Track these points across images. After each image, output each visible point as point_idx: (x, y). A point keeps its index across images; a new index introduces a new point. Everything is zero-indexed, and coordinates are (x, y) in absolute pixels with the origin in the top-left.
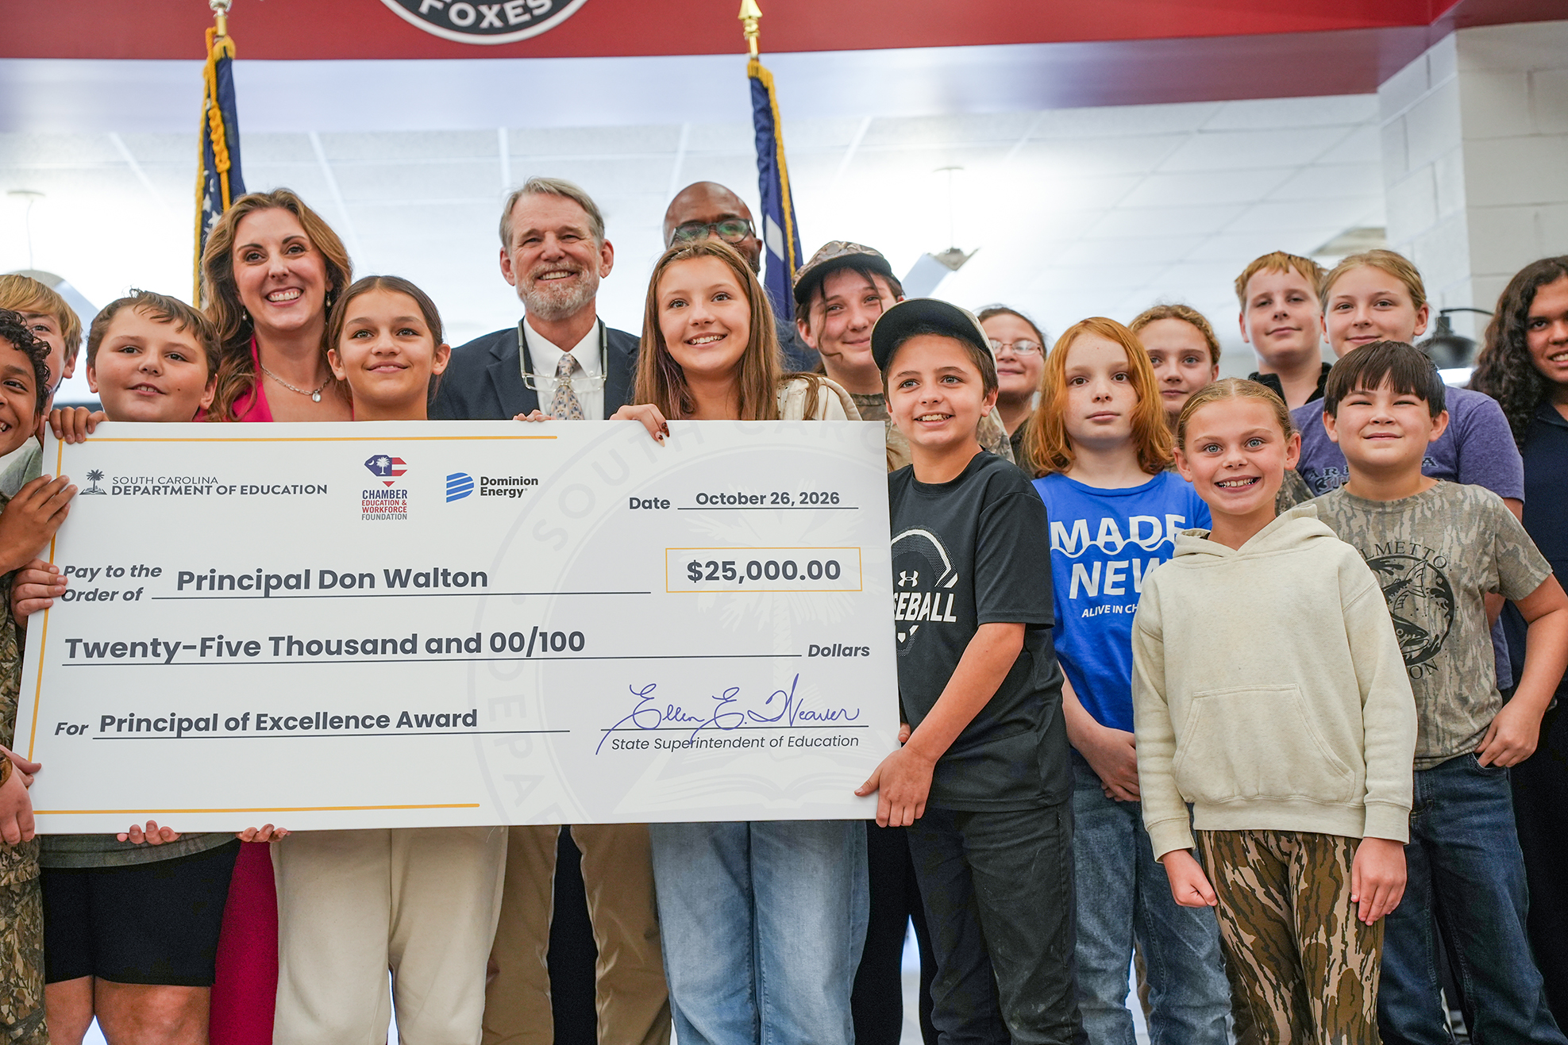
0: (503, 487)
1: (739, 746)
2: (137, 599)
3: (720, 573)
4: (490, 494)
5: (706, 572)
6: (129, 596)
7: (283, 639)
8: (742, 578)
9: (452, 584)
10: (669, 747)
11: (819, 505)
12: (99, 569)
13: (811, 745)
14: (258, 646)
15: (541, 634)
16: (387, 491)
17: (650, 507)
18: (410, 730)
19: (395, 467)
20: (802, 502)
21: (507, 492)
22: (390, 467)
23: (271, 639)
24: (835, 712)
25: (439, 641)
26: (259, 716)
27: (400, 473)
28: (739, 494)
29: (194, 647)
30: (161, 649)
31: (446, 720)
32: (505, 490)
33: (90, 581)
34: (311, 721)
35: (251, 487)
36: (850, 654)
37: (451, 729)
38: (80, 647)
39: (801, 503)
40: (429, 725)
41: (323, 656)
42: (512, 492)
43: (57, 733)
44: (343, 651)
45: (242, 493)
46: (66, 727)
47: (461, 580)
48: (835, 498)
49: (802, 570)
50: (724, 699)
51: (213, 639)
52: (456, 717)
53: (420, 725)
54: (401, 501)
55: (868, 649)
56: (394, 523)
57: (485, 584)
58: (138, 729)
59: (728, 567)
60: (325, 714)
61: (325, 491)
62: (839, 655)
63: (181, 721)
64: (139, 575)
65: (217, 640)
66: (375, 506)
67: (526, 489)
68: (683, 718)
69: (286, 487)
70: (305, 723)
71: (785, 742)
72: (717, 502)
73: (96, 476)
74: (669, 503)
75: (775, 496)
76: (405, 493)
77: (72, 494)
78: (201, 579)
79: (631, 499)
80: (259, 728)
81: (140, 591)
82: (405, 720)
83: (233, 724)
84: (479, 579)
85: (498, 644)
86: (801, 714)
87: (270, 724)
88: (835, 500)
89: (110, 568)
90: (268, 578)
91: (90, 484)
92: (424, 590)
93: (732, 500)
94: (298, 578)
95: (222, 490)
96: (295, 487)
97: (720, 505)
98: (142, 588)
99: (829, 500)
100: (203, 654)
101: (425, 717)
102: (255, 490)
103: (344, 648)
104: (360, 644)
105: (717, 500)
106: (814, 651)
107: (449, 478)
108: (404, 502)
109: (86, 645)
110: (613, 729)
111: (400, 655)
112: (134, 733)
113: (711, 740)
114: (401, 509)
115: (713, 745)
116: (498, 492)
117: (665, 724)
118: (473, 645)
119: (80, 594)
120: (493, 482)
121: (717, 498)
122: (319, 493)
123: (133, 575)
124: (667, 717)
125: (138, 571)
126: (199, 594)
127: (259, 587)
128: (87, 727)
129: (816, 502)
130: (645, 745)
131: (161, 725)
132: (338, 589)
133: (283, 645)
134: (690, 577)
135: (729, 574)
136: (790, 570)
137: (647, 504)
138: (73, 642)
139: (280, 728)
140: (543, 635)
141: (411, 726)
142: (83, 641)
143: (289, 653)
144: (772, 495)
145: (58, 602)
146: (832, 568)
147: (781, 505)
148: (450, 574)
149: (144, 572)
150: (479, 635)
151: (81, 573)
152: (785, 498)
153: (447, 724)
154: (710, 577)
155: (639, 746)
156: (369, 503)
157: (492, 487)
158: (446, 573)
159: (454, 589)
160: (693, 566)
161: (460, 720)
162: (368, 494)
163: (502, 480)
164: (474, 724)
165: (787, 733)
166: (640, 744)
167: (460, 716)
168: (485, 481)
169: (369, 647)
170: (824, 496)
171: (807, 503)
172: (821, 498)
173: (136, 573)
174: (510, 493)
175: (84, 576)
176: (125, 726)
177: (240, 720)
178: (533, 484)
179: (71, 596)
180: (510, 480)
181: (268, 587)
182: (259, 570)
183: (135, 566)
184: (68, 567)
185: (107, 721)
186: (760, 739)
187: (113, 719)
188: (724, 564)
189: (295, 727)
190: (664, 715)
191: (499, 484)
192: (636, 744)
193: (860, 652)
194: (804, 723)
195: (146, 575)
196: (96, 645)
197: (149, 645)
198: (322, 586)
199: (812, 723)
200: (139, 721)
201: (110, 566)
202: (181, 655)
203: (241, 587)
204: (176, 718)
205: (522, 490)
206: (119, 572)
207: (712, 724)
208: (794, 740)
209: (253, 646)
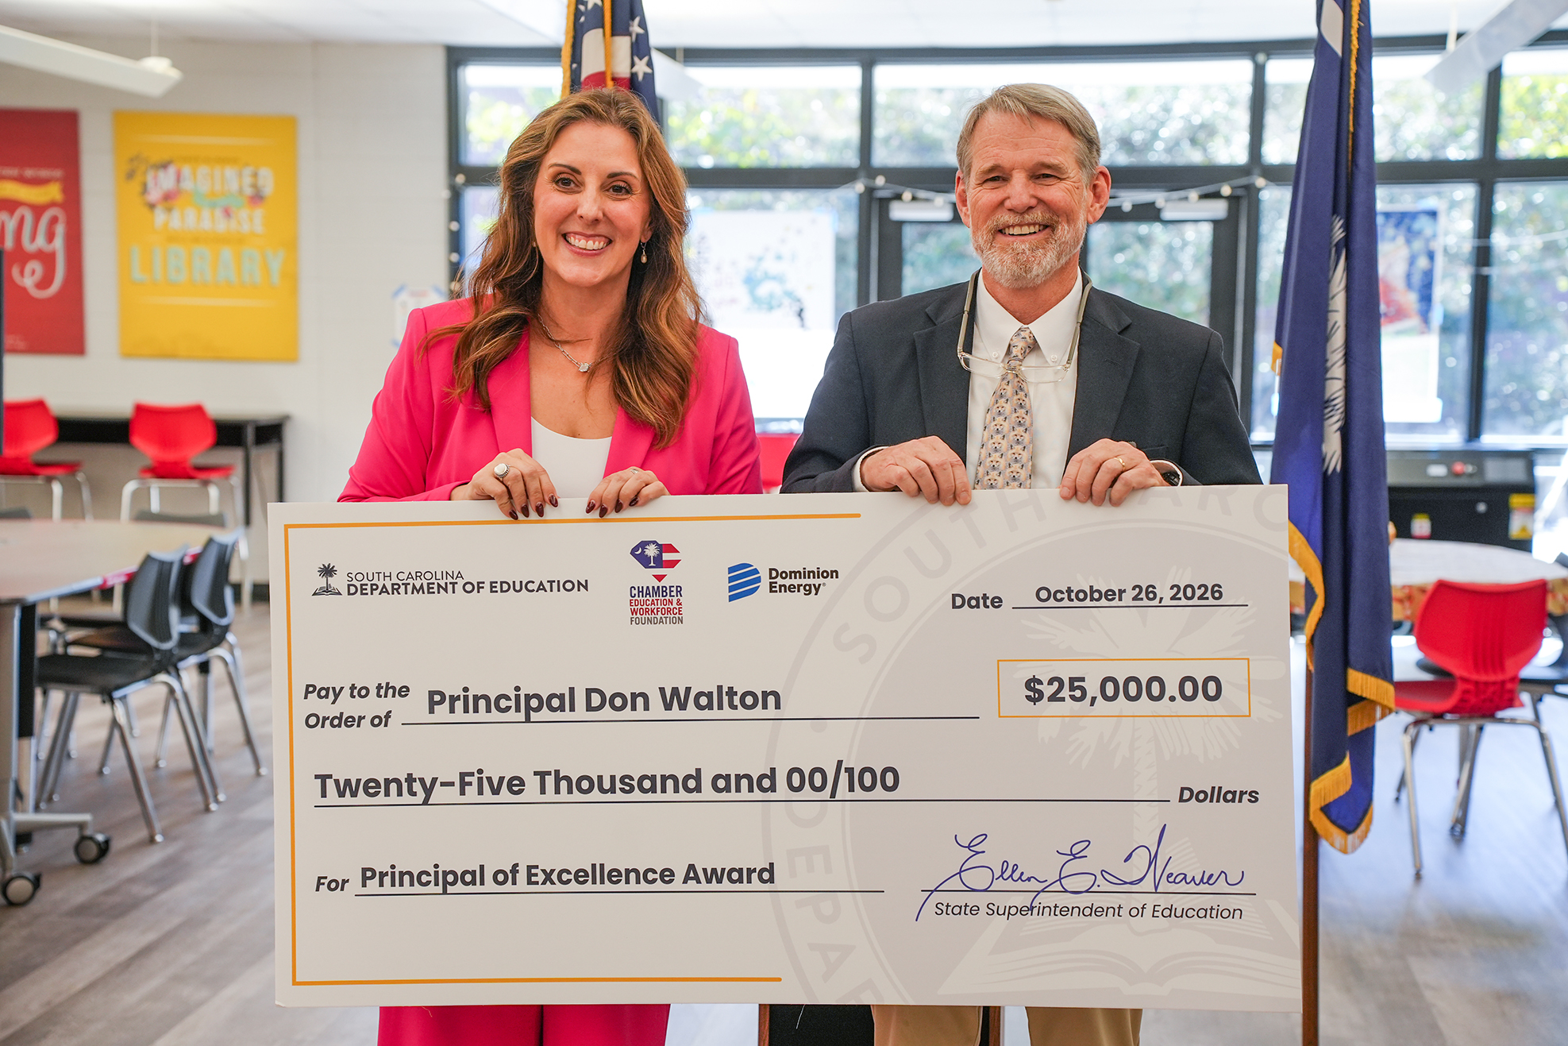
0: (796, 582)
1: (1091, 915)
2: (386, 725)
3: (1065, 693)
4: (780, 591)
5: (1048, 690)
6: (376, 721)
7: (549, 773)
8: (1094, 699)
9: (739, 706)
10: (1004, 914)
11: (1195, 601)
12: (342, 688)
13: (1182, 916)
14: (522, 783)
15: (847, 770)
16: (658, 587)
17: (977, 606)
18: (699, 887)
19: (666, 556)
20: (1173, 598)
21: (802, 588)
22: (660, 556)
23: (536, 773)
24: (1212, 875)
25: (727, 778)
26: (529, 868)
27: (672, 564)
28: (1091, 587)
29: (452, 784)
30: (417, 786)
31: (739, 875)
32: (799, 586)
33: (334, 703)
34: (587, 875)
36: (1233, 800)
37: (745, 886)
38: (330, 783)
39: (1171, 599)
40: (719, 881)
41: (596, 795)
42: (807, 588)
43: (318, 890)
44: (617, 790)
45: (491, 591)
46: (326, 881)
47: (749, 700)
48: (1217, 591)
49: (1172, 689)
50: (1074, 855)
51: (472, 774)
52: (750, 871)
53: (709, 881)
54: (675, 600)
55: (1257, 793)
56: (667, 628)
57: (778, 706)
58: (401, 884)
59: (1076, 684)
60: (602, 866)
62: (1218, 801)
63: (445, 874)
64: (386, 696)
65: (477, 775)
66: (645, 606)
67: (824, 584)
68: (1020, 878)
69: (541, 583)
70: (580, 876)
71: (1148, 911)
72: (1062, 599)
74: (1001, 601)
75: (1137, 589)
76: (679, 590)
78: (453, 699)
79: (954, 596)
80: (530, 882)
82: (692, 875)
83: (501, 877)
84: (771, 699)
85: (796, 782)
86: (1168, 877)
87: (541, 877)
88: (1217, 595)
89: (353, 687)
90: (528, 698)
91: (322, 582)
92: (706, 714)
93: (1081, 596)
94: (561, 697)
95: (469, 587)
96: (551, 582)
97: (1066, 603)
98: (390, 712)
99: (1208, 594)
100: (463, 793)
101: (714, 870)
103: (618, 785)
104: (636, 780)
105: (1062, 596)
106: (1187, 794)
107: (731, 570)
108: (678, 600)
109: (337, 782)
110: (935, 890)
111: (683, 795)
113: (1056, 907)
115: (1058, 912)
116: (791, 589)
117: (999, 884)
118: (766, 783)
119: (325, 719)
120: (784, 575)
121: (1062, 593)
122: (579, 590)
123: (379, 696)
124: (1002, 876)
125: (385, 690)
126: (453, 718)
127: (518, 710)
128: (348, 881)
129: (1192, 598)
130: (975, 910)
131: (424, 878)
132: (607, 712)
133: (550, 781)
134: (1028, 697)
135: (1078, 693)
136: (1155, 687)
137: (974, 603)
138: (323, 778)
139: (553, 883)
140: (850, 771)
141: (699, 882)
142: (334, 778)
143: (557, 791)
144: (1134, 589)
146: (1212, 687)
147: (1146, 602)
148: (736, 694)
149: (391, 691)
150: (773, 770)
151: (323, 693)
152: (1150, 592)
153: (740, 880)
154: (1052, 698)
155: (968, 912)
156: (637, 603)
157: (785, 581)
158: (731, 692)
159: (741, 712)
160: (1032, 683)
161: (755, 876)
162: (636, 592)
163: (795, 573)
164: (771, 880)
165: (1150, 900)
166: (968, 909)
167: (754, 870)
169: (647, 784)
170: (1203, 589)
171: (1180, 599)
172: (1199, 593)
173: (382, 692)
174: (805, 589)
175: (327, 696)
176: (387, 880)
177: (508, 872)
178: (832, 577)
179: (315, 721)
180: (805, 572)
181: (528, 708)
182: (517, 689)
183: (380, 684)
184: (308, 686)
185: (367, 874)
186: (1116, 907)
187: (372, 870)
188: (1072, 680)
189: (569, 881)
190: (998, 873)
191: (791, 578)
192: (963, 908)
193: (1246, 797)
194: (1173, 888)
195: (394, 696)
196: (348, 782)
197: (403, 781)
198: (589, 708)
199: (1183, 887)
200: (402, 874)
201: (353, 685)
202: (439, 795)
203: (499, 709)
204: (440, 870)
205: (819, 585)
206: (361, 692)
207: (1057, 887)
208: (1160, 909)
209: (516, 782)
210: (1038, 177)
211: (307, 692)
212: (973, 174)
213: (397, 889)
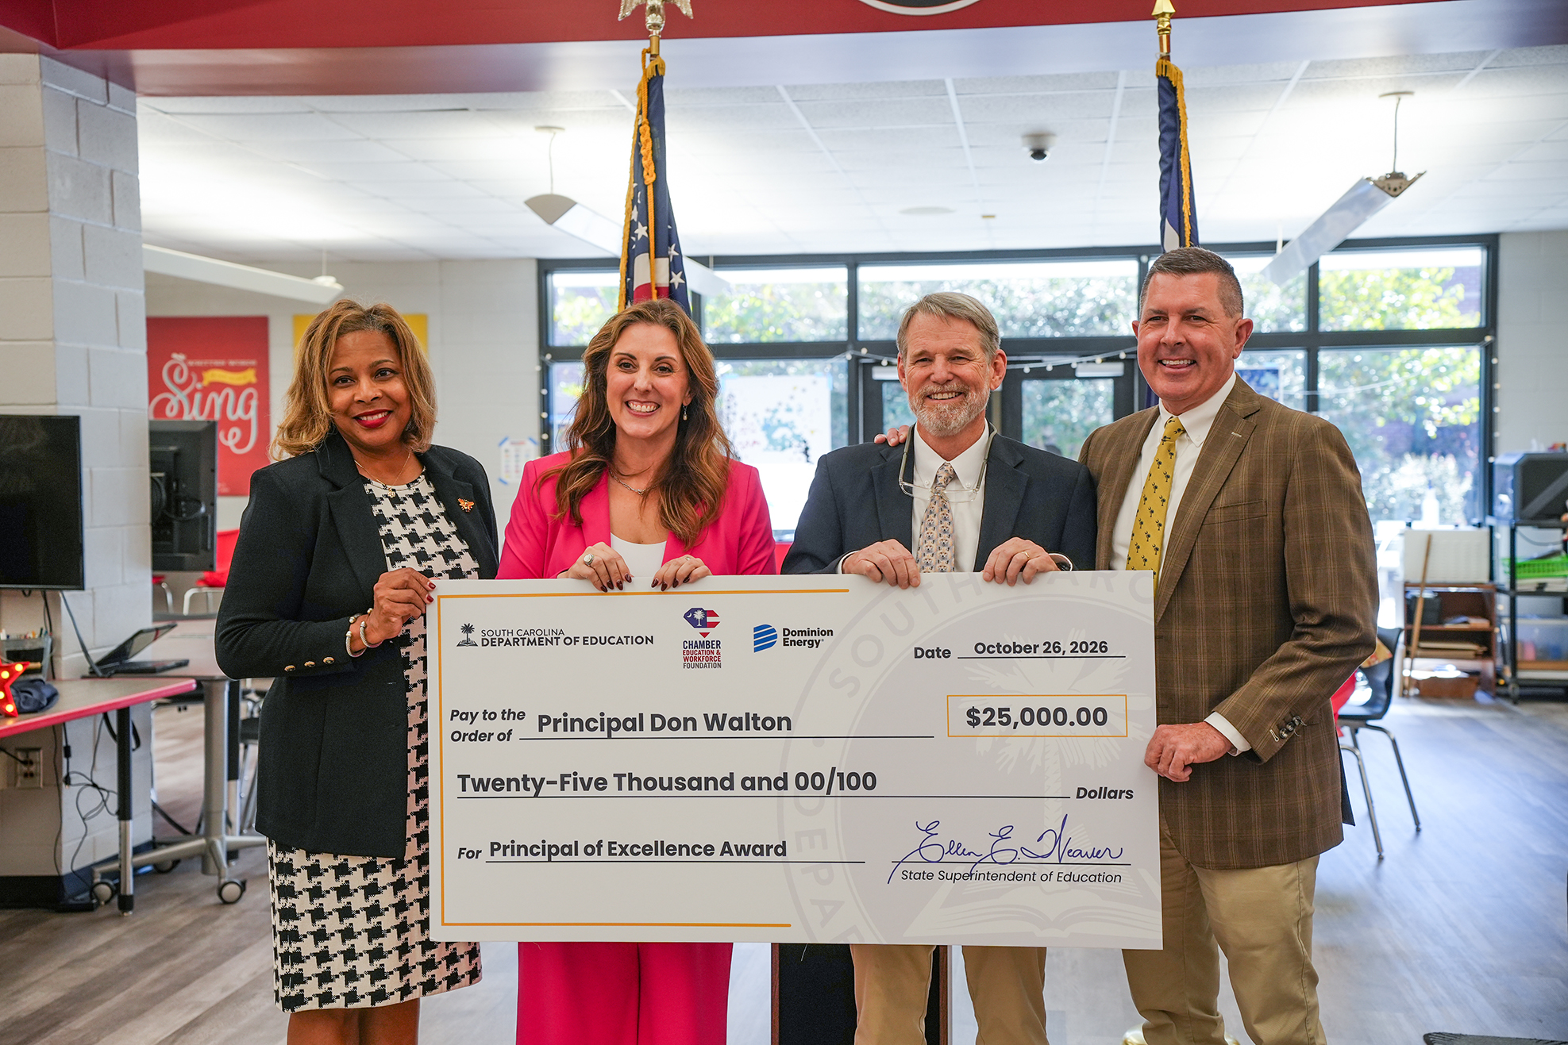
0: (802, 638)
1: (1013, 879)
2: (508, 740)
3: (996, 719)
4: (791, 645)
5: (983, 717)
6: (502, 737)
7: (625, 775)
8: (1016, 724)
9: (761, 728)
10: (951, 878)
11: (1088, 654)
12: (477, 713)
13: (1078, 880)
14: (605, 782)
15: (838, 774)
17: (933, 656)
18: (732, 859)
19: (710, 619)
21: (806, 643)
22: (705, 619)
23: (615, 775)
24: (1100, 851)
25: (752, 780)
26: (610, 843)
27: (714, 625)
28: (1014, 643)
29: (555, 783)
30: (530, 784)
31: (761, 850)
32: (805, 641)
33: (471, 723)
34: (651, 849)
35: (591, 638)
36: (1115, 797)
37: (765, 858)
38: (468, 781)
39: (1071, 652)
40: (747, 854)
41: (658, 791)
42: (811, 642)
43: (459, 857)
44: (673, 787)
45: (584, 644)
46: (465, 852)
47: (769, 724)
48: (1103, 647)
49: (1072, 717)
50: (1000, 836)
51: (570, 776)
52: (769, 847)
53: (739, 854)
54: (715, 650)
55: (1132, 792)
56: (711, 670)
57: (789, 728)
58: (519, 854)
59: (1003, 713)
60: (662, 842)
61: (652, 642)
62: (1104, 797)
63: (550, 847)
64: (508, 719)
65: (573, 776)
66: (694, 655)
67: (823, 640)
68: (963, 853)
69: (620, 638)
70: (647, 850)
71: (1054, 877)
72: (993, 652)
74: (950, 653)
75: (1047, 645)
76: (718, 644)
78: (556, 721)
79: (916, 649)
80: (610, 854)
81: (510, 733)
82: (727, 849)
83: (591, 850)
84: (784, 723)
85: (802, 783)
86: (1069, 852)
87: (619, 850)
88: (1103, 649)
89: (485, 712)
90: (610, 721)
91: (464, 637)
92: (738, 733)
93: (1007, 649)
94: (634, 720)
95: (568, 641)
96: (627, 637)
97: (996, 654)
98: (511, 730)
99: (1098, 649)
100: (563, 789)
101: (743, 846)
102: (594, 641)
103: (674, 784)
104: (687, 781)
105: (994, 649)
106: (1082, 793)
107: (756, 629)
109: (473, 780)
110: (902, 862)
111: (720, 792)
112: (516, 858)
113: (988, 873)
114: (716, 659)
115: (989, 879)
116: (799, 643)
117: (948, 857)
118: (781, 784)
119: (465, 735)
121: (994, 647)
122: (647, 643)
123: (503, 718)
124: (949, 851)
125: (507, 714)
126: (556, 734)
127: (602, 730)
128: (481, 851)
129: (1085, 651)
130: (930, 876)
131: (535, 850)
132: (666, 732)
133: (625, 780)
134: (969, 722)
135: (1005, 720)
137: (931, 654)
138: (464, 777)
139: (627, 855)
140: (841, 775)
141: (732, 855)
142: (471, 777)
143: (630, 788)
144: (1044, 644)
146: (1100, 715)
147: (1053, 654)
148: (759, 719)
149: (512, 715)
150: (785, 774)
151: (464, 716)
152: (1056, 647)
153: (761, 854)
154: (985, 724)
155: (925, 877)
156: (689, 652)
157: (793, 638)
158: (756, 718)
159: (763, 732)
160: (972, 712)
161: (772, 851)
162: (688, 645)
163: (802, 632)
164: (784, 854)
165: (1056, 869)
166: (926, 875)
167: (772, 846)
168: (787, 632)
169: (695, 784)
170: (1094, 645)
171: (1077, 652)
172: (1091, 647)
173: (506, 716)
174: (809, 643)
175: (466, 719)
176: (509, 851)
177: (595, 846)
178: (828, 635)
179: (458, 736)
180: (809, 631)
181: (610, 728)
182: (602, 714)
183: (504, 711)
184: (453, 711)
185: (494, 847)
186: (1032, 874)
187: (499, 844)
188: (1000, 710)
189: (638, 853)
190: (946, 850)
191: (799, 635)
192: (922, 875)
193: (1124, 795)
194: (1072, 860)
195: (514, 719)
196: (481, 780)
197: (520, 780)
198: (654, 728)
199: (1079, 859)
200: (519, 847)
202: (546, 790)
203: (589, 729)
204: (546, 844)
205: (819, 641)
206: (492, 716)
207: (989, 859)
208: (1063, 875)
209: (601, 782)
210: (954, 359)
211: (453, 716)
212: (908, 356)
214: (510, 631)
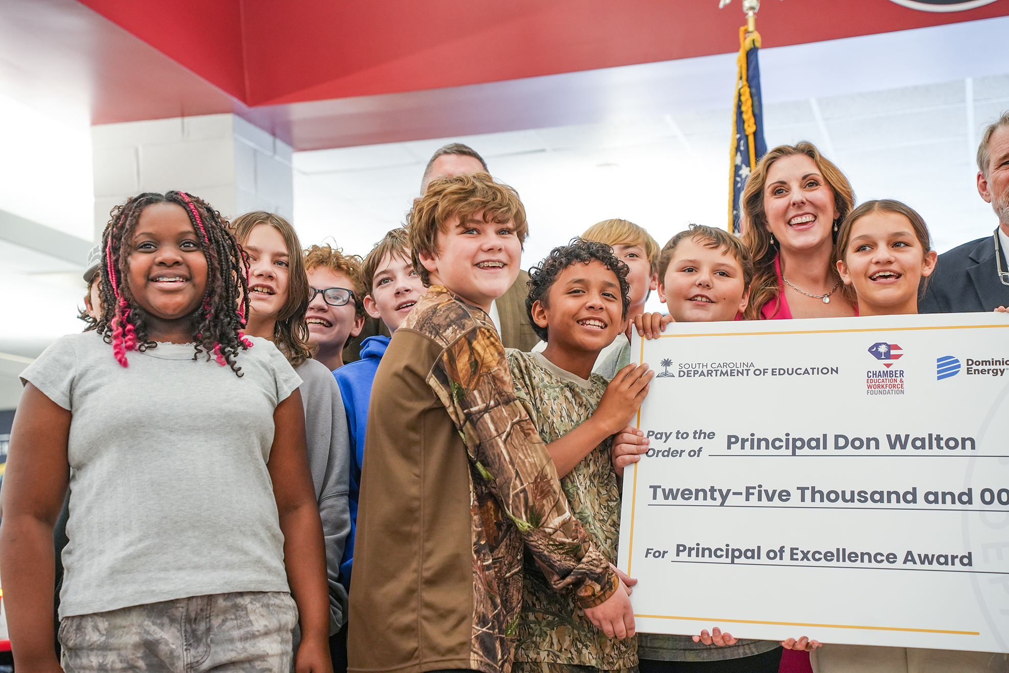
0: (986, 368)
2: (698, 456)
4: (975, 373)
6: (692, 453)
7: (808, 488)
9: (945, 447)
12: (671, 433)
14: (789, 494)
16: (887, 371)
18: (915, 567)
19: (893, 352)
22: (889, 352)
23: (798, 488)
25: (936, 494)
26: (792, 549)
27: (897, 357)
29: (741, 494)
30: (717, 495)
31: (945, 560)
32: (989, 370)
33: (665, 442)
34: (833, 555)
35: (780, 369)
37: (950, 567)
38: (659, 491)
40: (930, 563)
41: (840, 503)
42: (995, 371)
43: (646, 556)
44: (856, 500)
46: (652, 552)
47: (952, 443)
51: (754, 488)
52: (953, 557)
53: (922, 563)
54: (899, 379)
56: (893, 397)
57: (973, 447)
58: (703, 556)
60: (844, 550)
61: (837, 372)
63: (733, 550)
64: (699, 438)
65: (757, 488)
66: (877, 383)
67: (1007, 369)
69: (806, 369)
70: (828, 556)
73: (667, 363)
77: (651, 378)
78: (744, 441)
80: (792, 559)
81: (700, 450)
82: (910, 558)
83: (773, 554)
84: (968, 443)
85: (987, 497)
87: (800, 556)
89: (678, 433)
90: (794, 440)
91: (663, 369)
92: (920, 452)
94: (818, 440)
95: (758, 372)
96: (813, 369)
98: (702, 448)
100: (747, 499)
101: (926, 556)
102: (782, 372)
103: (856, 497)
104: (869, 494)
107: (939, 360)
109: (664, 490)
111: (903, 504)
116: (983, 372)
118: (965, 498)
119: (659, 452)
120: (978, 363)
122: (832, 373)
123: (695, 438)
125: (698, 434)
126: (743, 452)
127: (787, 448)
128: (667, 552)
131: (719, 553)
132: (849, 450)
133: (808, 493)
138: (655, 488)
139: (808, 560)
141: (915, 563)
142: (662, 488)
143: (813, 500)
145: (643, 457)
148: (942, 439)
149: (702, 435)
150: (970, 490)
151: (659, 436)
153: (946, 563)
156: (872, 381)
157: (975, 367)
158: (939, 438)
159: (946, 451)
162: (871, 374)
163: (986, 362)
164: (970, 564)
167: (957, 557)
168: (970, 362)
169: (877, 497)
173: (697, 436)
174: (993, 372)
175: (661, 438)
176: (694, 553)
177: (777, 552)
180: (993, 361)
181: (794, 447)
182: (788, 434)
183: (696, 431)
184: (649, 432)
185: (680, 549)
187: (684, 547)
189: (820, 559)
191: (982, 365)
195: (704, 438)
196: (671, 490)
197: (708, 491)
198: (837, 447)
200: (704, 549)
201: (678, 431)
202: (731, 499)
203: (774, 447)
204: (730, 548)
205: (1004, 369)
206: (685, 435)
209: (785, 494)
213: (700, 559)
214: (705, 364)
